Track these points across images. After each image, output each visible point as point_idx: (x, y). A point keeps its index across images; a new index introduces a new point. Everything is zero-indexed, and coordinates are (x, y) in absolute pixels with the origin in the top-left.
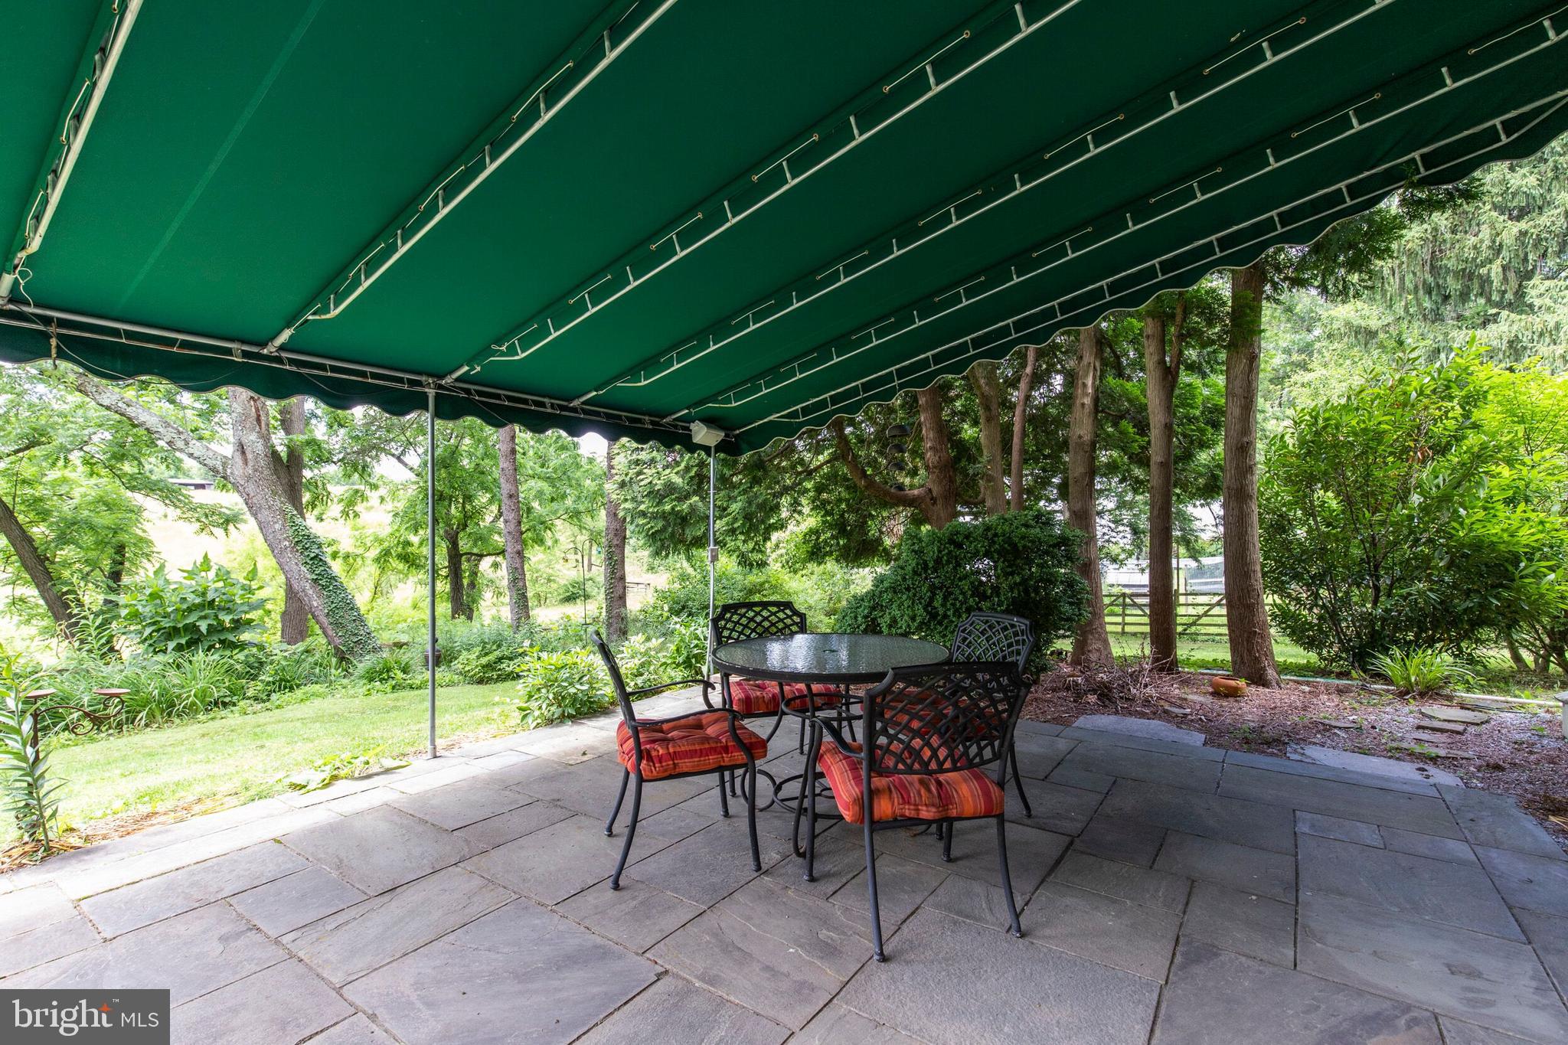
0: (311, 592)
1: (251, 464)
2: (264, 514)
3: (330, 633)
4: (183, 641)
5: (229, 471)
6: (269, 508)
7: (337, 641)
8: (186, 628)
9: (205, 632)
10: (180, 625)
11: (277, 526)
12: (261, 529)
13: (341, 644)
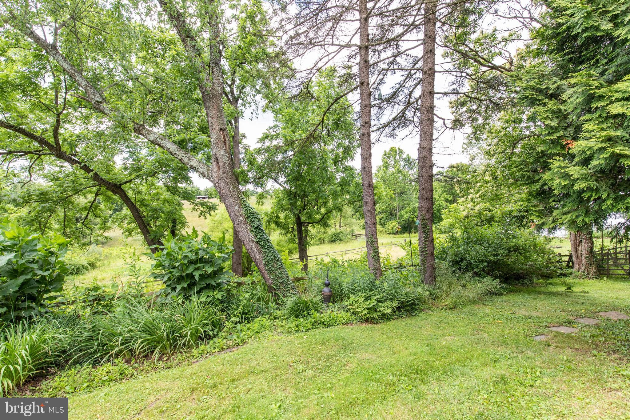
0: (255, 249)
1: (221, 169)
2: (229, 200)
3: (266, 276)
4: (186, 286)
5: (210, 174)
6: (232, 196)
7: (271, 281)
8: (187, 275)
9: (198, 280)
10: (184, 274)
11: (236, 208)
12: (227, 209)
13: (272, 283)
